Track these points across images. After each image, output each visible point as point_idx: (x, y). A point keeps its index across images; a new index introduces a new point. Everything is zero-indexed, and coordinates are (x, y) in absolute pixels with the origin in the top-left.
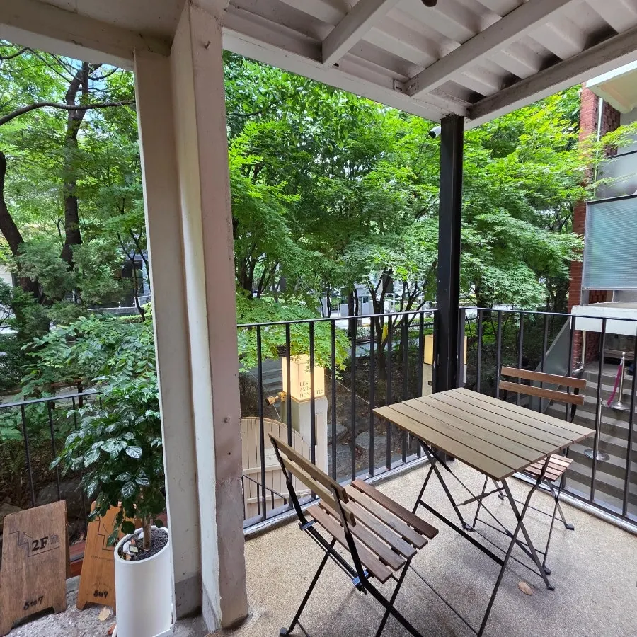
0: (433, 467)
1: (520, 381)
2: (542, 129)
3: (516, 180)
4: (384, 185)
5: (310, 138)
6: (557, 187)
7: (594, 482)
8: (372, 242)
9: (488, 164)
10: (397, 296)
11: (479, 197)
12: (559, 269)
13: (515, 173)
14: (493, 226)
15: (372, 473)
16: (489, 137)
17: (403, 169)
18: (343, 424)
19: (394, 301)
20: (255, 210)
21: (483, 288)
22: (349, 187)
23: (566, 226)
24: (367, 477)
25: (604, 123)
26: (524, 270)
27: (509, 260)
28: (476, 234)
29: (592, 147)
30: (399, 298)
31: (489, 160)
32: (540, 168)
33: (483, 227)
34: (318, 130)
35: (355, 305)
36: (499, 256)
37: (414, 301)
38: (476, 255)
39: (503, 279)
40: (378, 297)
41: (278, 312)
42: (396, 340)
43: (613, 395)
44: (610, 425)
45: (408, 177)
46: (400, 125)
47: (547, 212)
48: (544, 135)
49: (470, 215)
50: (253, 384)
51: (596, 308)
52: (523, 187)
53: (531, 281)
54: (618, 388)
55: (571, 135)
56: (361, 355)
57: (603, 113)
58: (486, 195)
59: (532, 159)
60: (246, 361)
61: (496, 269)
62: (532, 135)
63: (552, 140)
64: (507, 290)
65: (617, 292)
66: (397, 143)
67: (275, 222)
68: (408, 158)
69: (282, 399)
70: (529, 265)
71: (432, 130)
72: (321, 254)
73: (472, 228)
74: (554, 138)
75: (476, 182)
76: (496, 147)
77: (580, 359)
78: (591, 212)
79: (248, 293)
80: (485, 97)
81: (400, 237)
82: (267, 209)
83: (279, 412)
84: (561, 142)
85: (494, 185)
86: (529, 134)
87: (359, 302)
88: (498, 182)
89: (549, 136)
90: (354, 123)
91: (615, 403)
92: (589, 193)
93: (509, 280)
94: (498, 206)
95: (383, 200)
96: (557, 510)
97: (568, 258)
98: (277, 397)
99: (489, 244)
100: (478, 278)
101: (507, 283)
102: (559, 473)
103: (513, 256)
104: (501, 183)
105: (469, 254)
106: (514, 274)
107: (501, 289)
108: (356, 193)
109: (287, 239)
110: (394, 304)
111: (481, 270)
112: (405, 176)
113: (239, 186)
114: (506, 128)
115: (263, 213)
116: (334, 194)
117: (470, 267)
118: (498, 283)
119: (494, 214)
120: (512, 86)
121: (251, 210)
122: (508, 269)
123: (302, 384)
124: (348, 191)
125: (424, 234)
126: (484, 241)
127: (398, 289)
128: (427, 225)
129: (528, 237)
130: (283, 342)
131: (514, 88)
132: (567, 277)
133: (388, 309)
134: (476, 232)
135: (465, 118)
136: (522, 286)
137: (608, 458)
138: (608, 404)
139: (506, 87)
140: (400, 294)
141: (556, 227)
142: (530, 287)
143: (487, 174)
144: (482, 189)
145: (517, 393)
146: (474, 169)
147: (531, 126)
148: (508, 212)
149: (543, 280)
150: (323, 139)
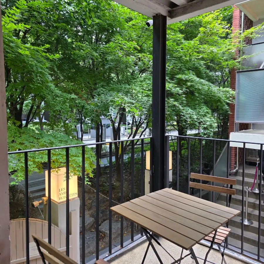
0: (150, 244)
1: (201, 182)
2: (212, 25)
3: (198, 55)
4: (119, 52)
5: (67, 14)
6: (221, 61)
7: (243, 238)
8: (113, 90)
9: (183, 43)
10: (129, 124)
11: (177, 64)
12: (224, 108)
13: (198, 50)
14: (186, 82)
15: (110, 252)
16: (183, 27)
17: (131, 42)
18: (92, 216)
19: (127, 127)
20: (25, 62)
21: (181, 120)
22: (96, 51)
23: (227, 82)
24: (107, 255)
25: (245, 25)
26: (205, 109)
27: (196, 103)
28: (176, 87)
29: (238, 38)
30: (130, 125)
31: (183, 41)
32: (211, 49)
33: (180, 83)
34: (73, 9)
35: (100, 130)
36: (190, 100)
37: (139, 127)
38: (176, 100)
39: (193, 114)
40: (117, 125)
41: (42, 137)
42: (128, 154)
43: (254, 184)
44: (253, 203)
45: (134, 48)
46: (129, 13)
47: (217, 73)
48: (213, 29)
49: (173, 74)
50: (21, 192)
51: (243, 133)
52: (203, 59)
53: (209, 116)
54: (256, 180)
55: (227, 30)
56: (105, 165)
57: (244, 19)
58: (182, 63)
59: (207, 42)
60: (17, 176)
61: (188, 108)
62: (206, 28)
63: (217, 32)
64: (196, 121)
65: (253, 124)
66: (128, 25)
67: (41, 72)
68: (134, 35)
69: (45, 202)
70: (208, 106)
71: (148, 22)
72: (76, 97)
73: (174, 83)
74: (218, 31)
75: (176, 54)
76: (187, 33)
77: (236, 164)
78: (239, 77)
79: (18, 123)
80: (179, 6)
81: (130, 87)
82: (34, 63)
83: (42, 211)
84: (222, 34)
85: (186, 57)
86: (205, 27)
87: (103, 128)
88: (188, 55)
89: (216, 30)
90: (98, 8)
91: (255, 190)
92: (237, 64)
93: (196, 115)
94: (189, 69)
95: (118, 61)
96: (223, 261)
97: (228, 102)
98: (41, 201)
99: (184, 93)
100: (178, 114)
101: (195, 117)
102: (223, 239)
103: (198, 101)
104: (190, 56)
105: (172, 100)
106: (199, 111)
107: (192, 120)
108: (100, 55)
109: (50, 84)
110: (127, 129)
111: (180, 109)
112: (132, 47)
113: (11, 44)
114: (192, 22)
115: (31, 65)
116: (85, 55)
117: (173, 107)
118: (190, 118)
119: (186, 74)
120: (193, 2)
121: (21, 63)
122: (196, 109)
123: (60, 190)
124: (95, 54)
125: (145, 86)
126: (181, 91)
127: (129, 119)
128: (147, 80)
129: (206, 89)
130: (46, 159)
131: (195, 3)
132: (229, 112)
133: (123, 132)
134: (176, 86)
135: (167, 17)
136: (204, 119)
137: (252, 223)
138: (251, 190)
139: (190, 2)
140: (131, 122)
141: (222, 83)
142: (208, 119)
143: (182, 50)
144: (179, 59)
145: (200, 189)
146: (174, 46)
147: (206, 23)
148: (194, 74)
149: (216, 115)
150: (77, 15)
